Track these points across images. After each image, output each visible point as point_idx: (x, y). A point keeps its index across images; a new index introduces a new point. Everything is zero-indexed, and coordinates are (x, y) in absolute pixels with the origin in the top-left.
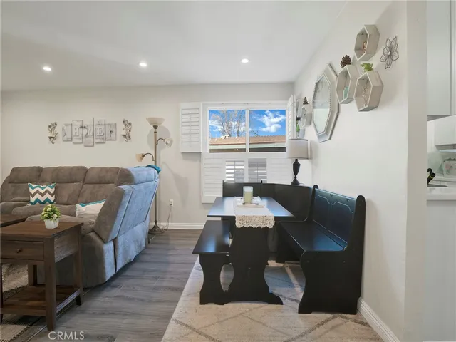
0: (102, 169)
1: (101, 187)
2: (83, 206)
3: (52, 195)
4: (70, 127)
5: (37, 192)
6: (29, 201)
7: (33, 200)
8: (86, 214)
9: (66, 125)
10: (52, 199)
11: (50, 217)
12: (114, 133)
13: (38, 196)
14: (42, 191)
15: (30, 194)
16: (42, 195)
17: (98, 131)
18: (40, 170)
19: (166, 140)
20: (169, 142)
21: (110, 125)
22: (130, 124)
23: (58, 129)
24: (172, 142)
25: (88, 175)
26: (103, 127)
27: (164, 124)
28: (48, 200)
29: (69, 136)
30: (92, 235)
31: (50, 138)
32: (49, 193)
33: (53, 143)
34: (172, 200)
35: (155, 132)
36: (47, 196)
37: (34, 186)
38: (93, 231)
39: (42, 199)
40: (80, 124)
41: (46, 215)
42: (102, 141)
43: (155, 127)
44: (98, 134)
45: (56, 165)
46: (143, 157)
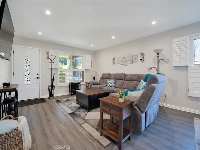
0: (132, 75)
1: (131, 82)
2: (131, 92)
3: (114, 84)
4: (119, 59)
5: (110, 82)
6: (107, 85)
7: (108, 85)
8: (132, 96)
9: (118, 58)
10: (114, 85)
11: (121, 97)
12: (136, 59)
13: (110, 84)
14: (111, 82)
15: (107, 83)
16: (111, 84)
17: (130, 59)
18: (110, 75)
19: (165, 60)
20: (167, 61)
21: (135, 56)
22: (144, 54)
23: (116, 60)
24: (169, 60)
25: (126, 77)
26: (132, 57)
27: (163, 52)
28: (113, 85)
29: (119, 62)
30: (136, 107)
31: (113, 63)
32: (113, 83)
33: (114, 65)
34: (167, 92)
35: (158, 57)
36: (112, 84)
37: (109, 80)
38: (136, 105)
39: (111, 85)
40: (123, 57)
41: (119, 96)
42: (131, 63)
43: (158, 54)
44: (130, 60)
45: (114, 73)
46: (151, 69)
